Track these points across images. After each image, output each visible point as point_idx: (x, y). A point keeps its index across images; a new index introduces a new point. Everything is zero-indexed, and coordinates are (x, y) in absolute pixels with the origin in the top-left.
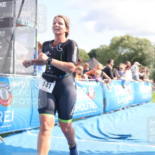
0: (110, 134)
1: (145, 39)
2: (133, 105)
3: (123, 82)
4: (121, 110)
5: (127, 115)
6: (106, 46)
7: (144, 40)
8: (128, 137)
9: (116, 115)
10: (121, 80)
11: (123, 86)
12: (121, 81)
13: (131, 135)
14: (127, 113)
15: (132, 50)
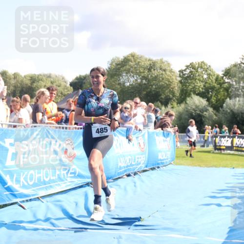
2: (145, 169)
4: (125, 177)
5: (135, 186)
8: (136, 221)
9: (117, 185)
10: (125, 127)
12: (126, 129)
13: (140, 218)
14: (135, 183)
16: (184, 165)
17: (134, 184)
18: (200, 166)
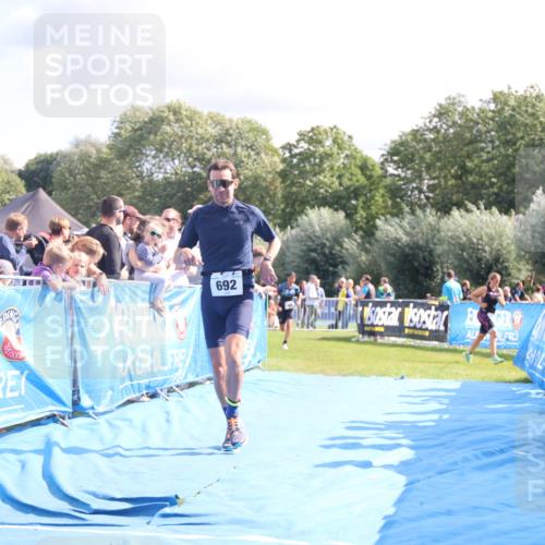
0: (96, 495)
1: (249, 122)
2: (195, 379)
3: (155, 287)
4: (145, 398)
5: (168, 421)
6: (93, 145)
7: (246, 127)
8: (166, 506)
9: (125, 420)
10: (147, 279)
11: (153, 305)
12: (149, 283)
13: (177, 497)
14: (168, 413)
15: (198, 164)
16: (287, 370)
17: (165, 415)
18: (324, 372)
